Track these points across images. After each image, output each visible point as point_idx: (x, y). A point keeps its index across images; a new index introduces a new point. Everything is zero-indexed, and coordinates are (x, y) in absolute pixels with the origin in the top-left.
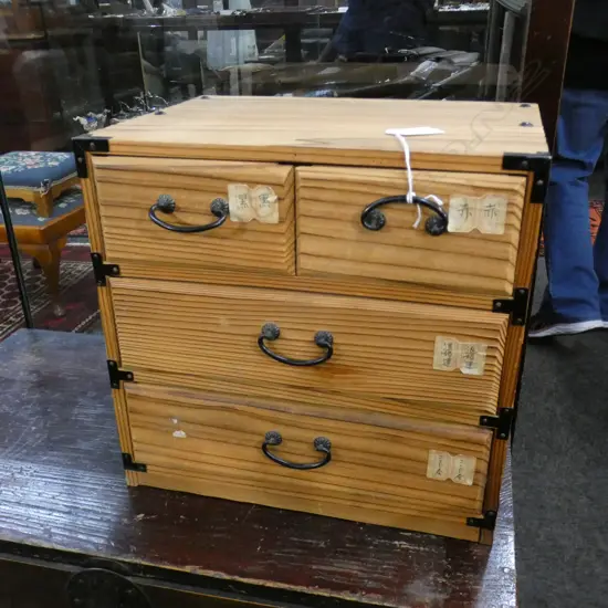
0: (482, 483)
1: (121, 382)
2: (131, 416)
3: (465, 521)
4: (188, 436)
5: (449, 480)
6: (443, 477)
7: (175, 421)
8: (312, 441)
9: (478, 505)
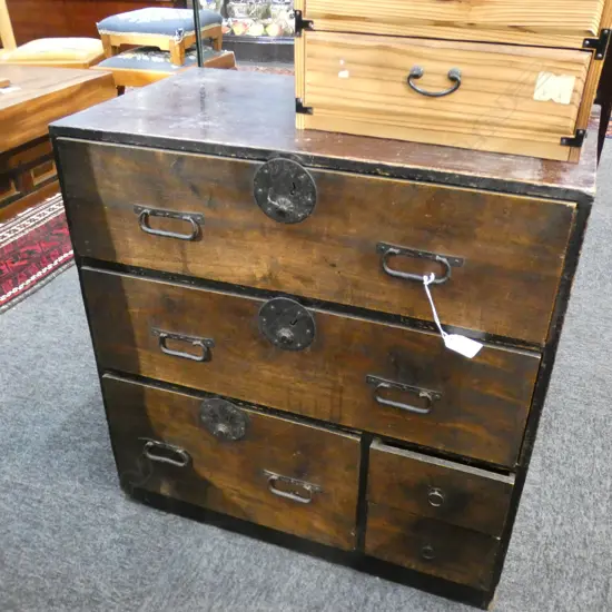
0: (577, 101)
1: (303, 30)
2: (308, 60)
3: (559, 141)
4: (351, 76)
5: (551, 100)
6: (546, 98)
7: (342, 62)
8: (447, 72)
9: (571, 124)
